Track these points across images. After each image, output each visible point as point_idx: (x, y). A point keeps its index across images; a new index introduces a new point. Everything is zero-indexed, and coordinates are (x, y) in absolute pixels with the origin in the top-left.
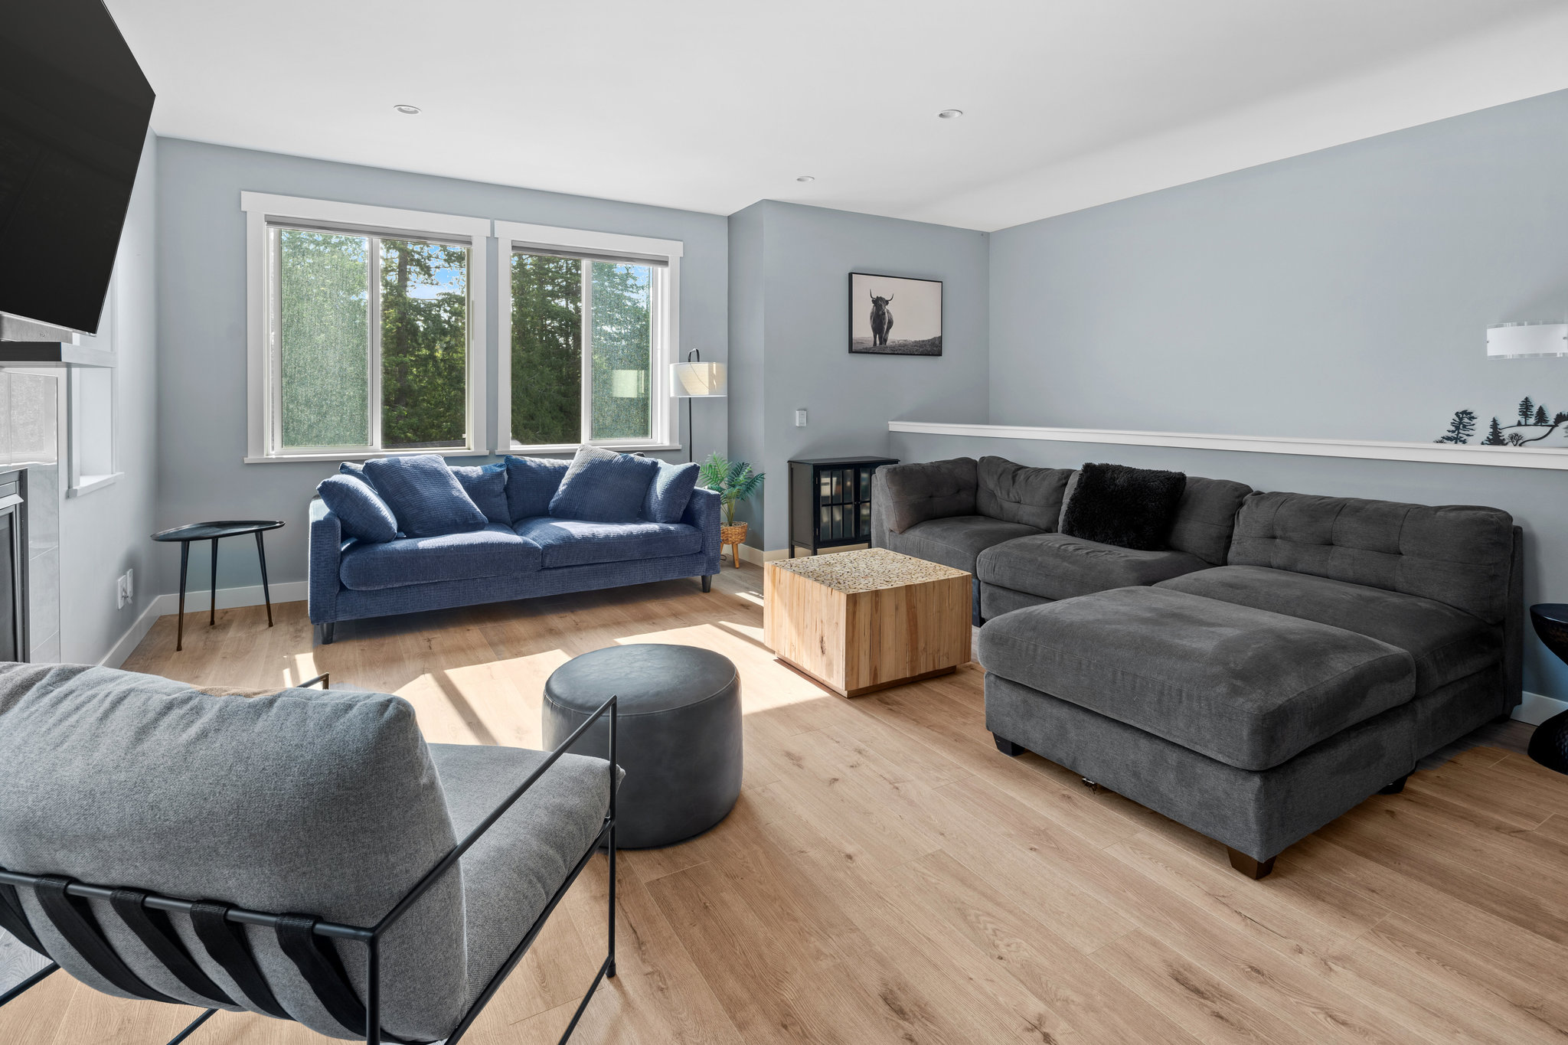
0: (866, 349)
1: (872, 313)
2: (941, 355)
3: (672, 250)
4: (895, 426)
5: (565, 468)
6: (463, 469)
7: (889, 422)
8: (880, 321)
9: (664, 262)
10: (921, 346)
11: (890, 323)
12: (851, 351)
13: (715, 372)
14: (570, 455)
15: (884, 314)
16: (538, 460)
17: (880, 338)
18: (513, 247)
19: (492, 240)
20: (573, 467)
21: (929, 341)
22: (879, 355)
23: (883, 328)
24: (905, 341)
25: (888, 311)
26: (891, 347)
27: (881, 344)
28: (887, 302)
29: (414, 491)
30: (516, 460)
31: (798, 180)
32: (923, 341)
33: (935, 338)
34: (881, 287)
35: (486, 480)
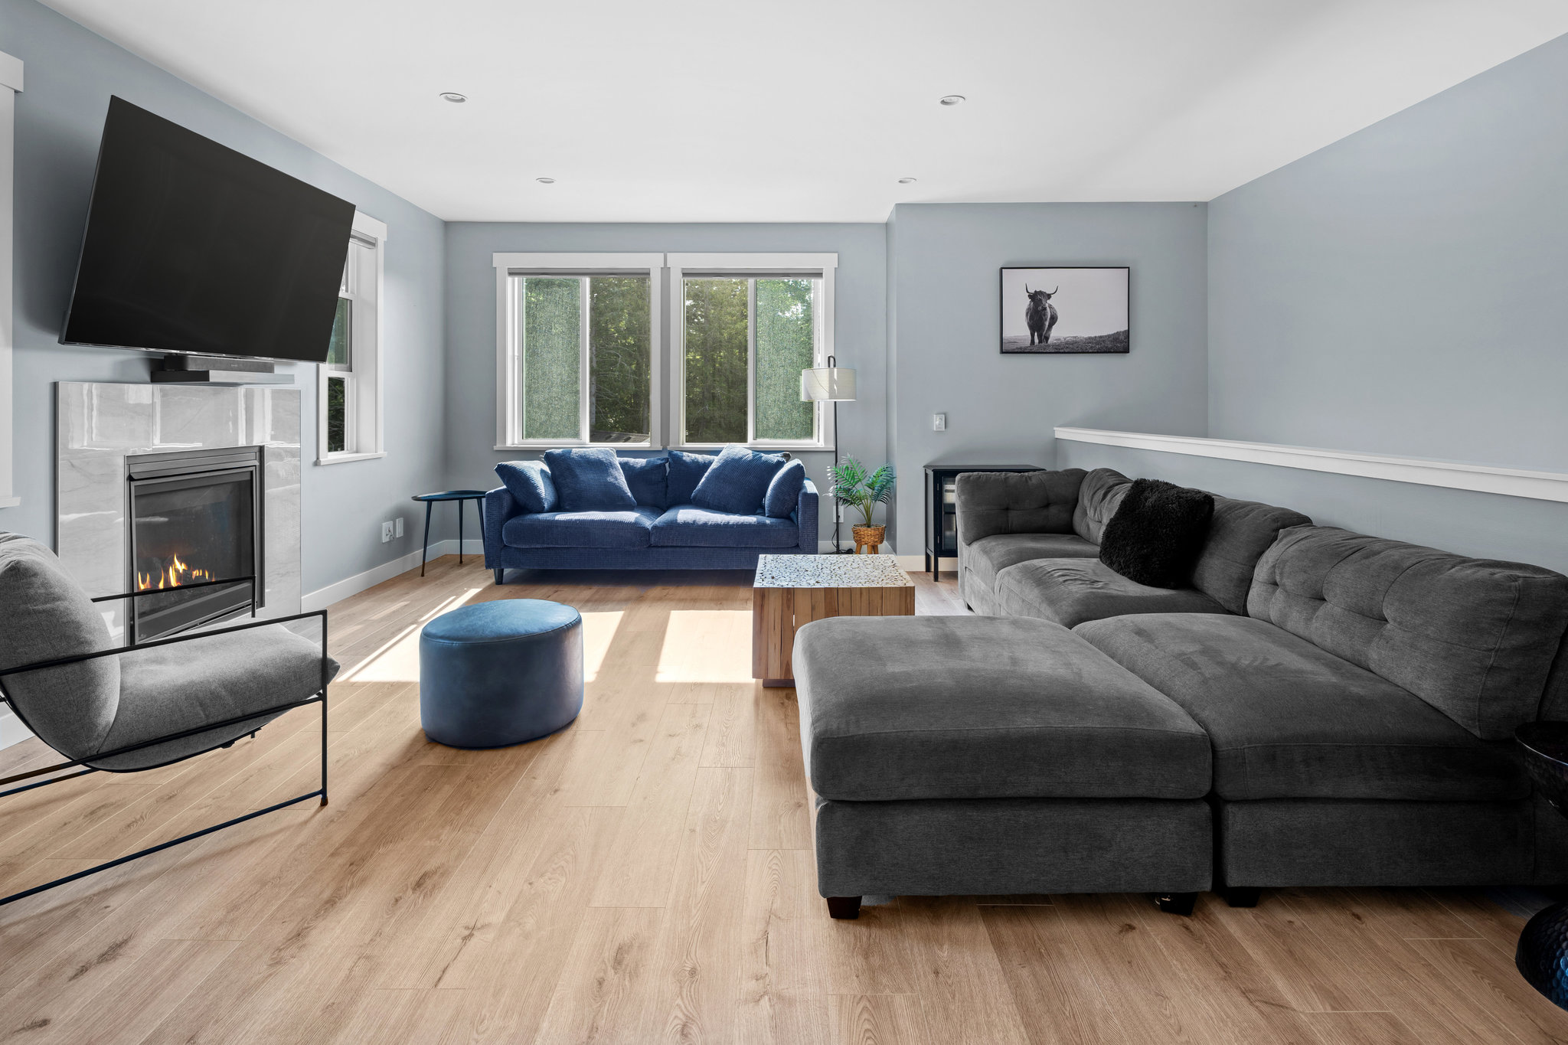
0: (1021, 348)
1: (1029, 309)
2: (1129, 352)
3: (827, 262)
4: (1062, 433)
5: (710, 463)
6: (631, 461)
7: (1055, 429)
8: (1039, 316)
9: (819, 275)
10: (1098, 343)
11: (1054, 319)
12: (1002, 352)
13: (836, 377)
14: (716, 452)
15: (1045, 309)
16: (694, 456)
17: (1040, 336)
18: (683, 274)
19: (666, 270)
20: (716, 462)
21: (1109, 336)
22: (1042, 355)
23: (1043, 325)
24: (1075, 337)
25: (1050, 306)
26: (1054, 345)
27: (1040, 342)
28: (1049, 296)
29: (574, 476)
30: (677, 454)
31: (900, 182)
32: (1101, 337)
33: (1118, 333)
34: (1040, 280)
35: (646, 470)
